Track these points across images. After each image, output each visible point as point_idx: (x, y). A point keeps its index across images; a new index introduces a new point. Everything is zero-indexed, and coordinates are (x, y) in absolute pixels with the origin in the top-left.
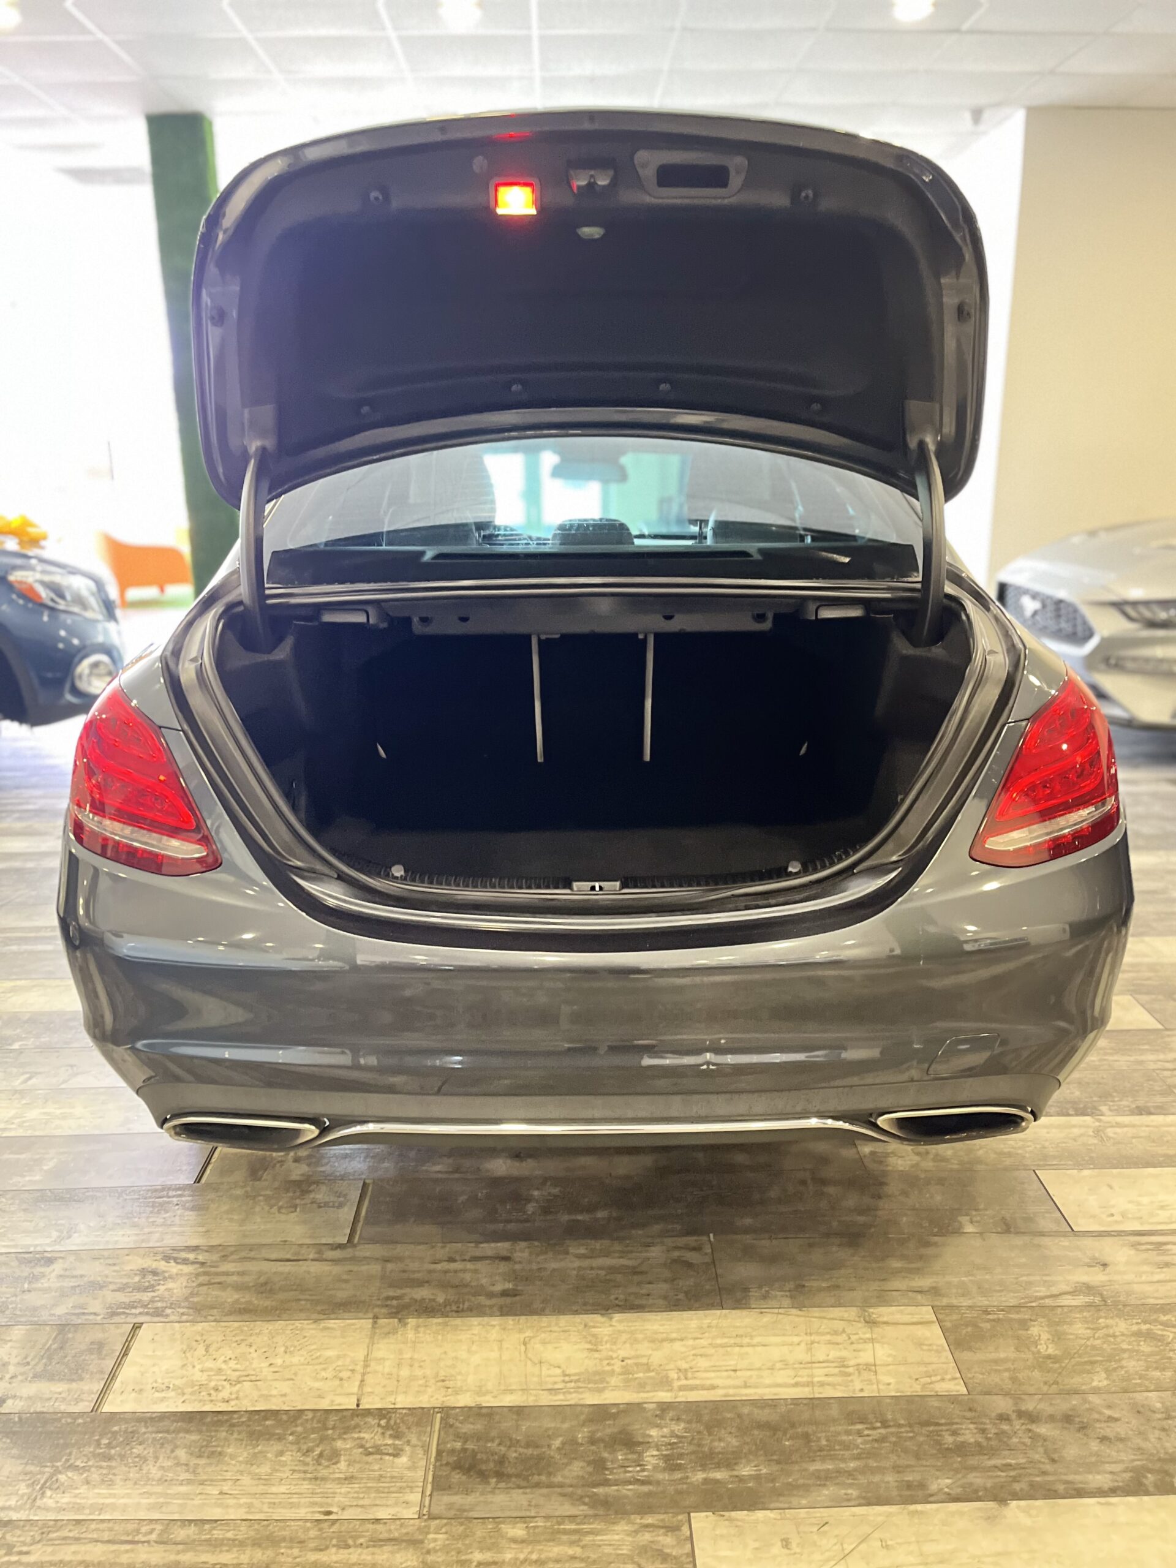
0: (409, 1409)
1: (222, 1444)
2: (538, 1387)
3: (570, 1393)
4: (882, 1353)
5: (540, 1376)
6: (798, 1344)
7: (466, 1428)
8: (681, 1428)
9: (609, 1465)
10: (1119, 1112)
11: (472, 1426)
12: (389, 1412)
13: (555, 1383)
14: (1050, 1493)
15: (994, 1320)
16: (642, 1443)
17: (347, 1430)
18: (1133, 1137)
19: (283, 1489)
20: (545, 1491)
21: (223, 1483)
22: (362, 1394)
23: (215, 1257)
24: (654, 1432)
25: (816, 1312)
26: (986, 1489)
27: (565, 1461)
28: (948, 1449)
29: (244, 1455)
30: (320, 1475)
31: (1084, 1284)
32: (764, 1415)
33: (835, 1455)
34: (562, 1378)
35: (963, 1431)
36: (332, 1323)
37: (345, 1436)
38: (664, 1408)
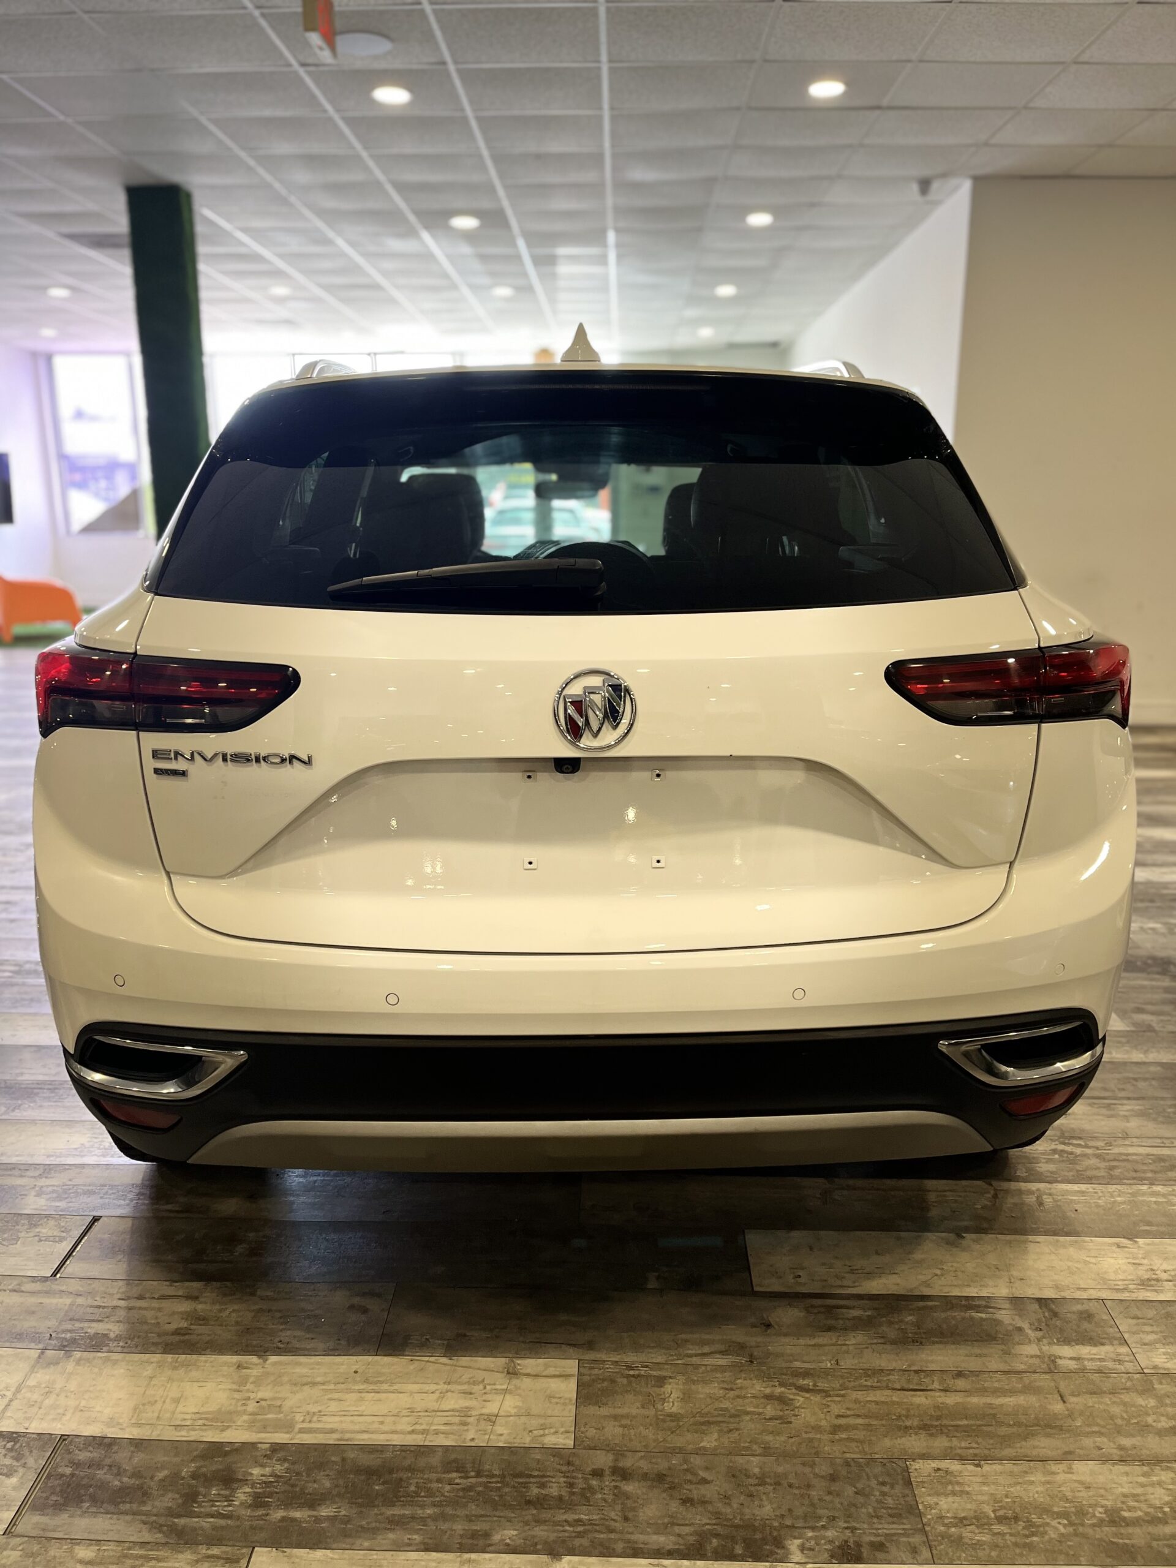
0: (38, 1434)
2: (167, 1423)
3: (194, 1430)
4: (510, 1404)
5: (173, 1413)
6: (432, 1393)
7: (83, 1456)
8: (283, 1468)
9: (200, 1498)
11: (88, 1454)
12: (19, 1436)
13: (185, 1419)
15: (633, 1376)
16: (241, 1480)
18: (856, 1200)
20: (129, 1518)
24: (256, 1471)
25: (463, 1360)
26: (546, 1542)
27: (161, 1492)
28: (529, 1500)
31: (740, 1344)
32: (367, 1460)
33: (416, 1501)
34: (194, 1415)
35: (551, 1484)
38: (276, 1448)
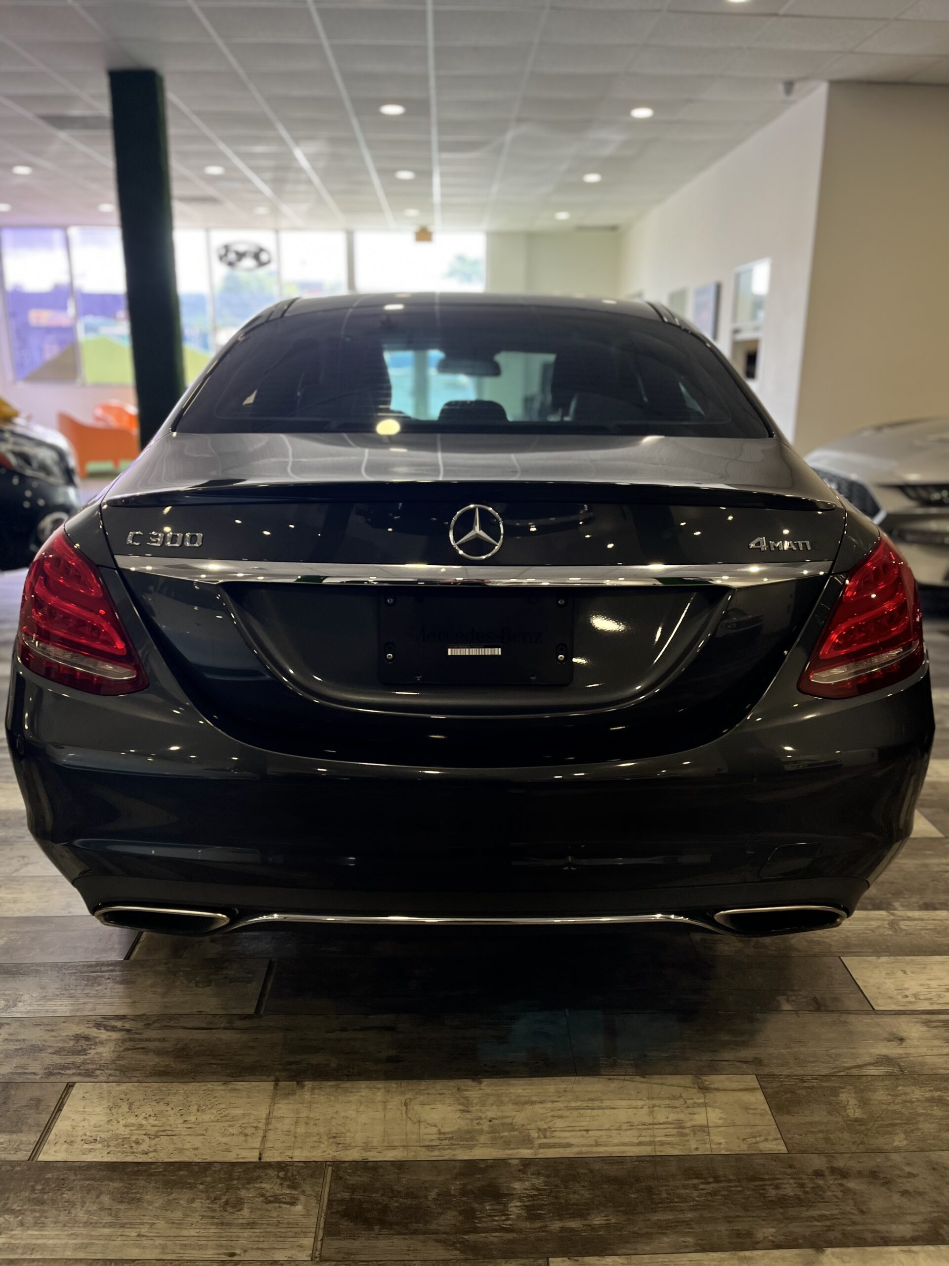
0: (305, 1162)
1: (141, 1191)
2: (417, 1144)
3: (445, 1149)
4: (714, 1116)
5: (419, 1134)
6: (642, 1108)
7: (353, 1180)
8: (540, 1182)
9: (478, 1214)
10: (909, 907)
11: (360, 1179)
12: (287, 1165)
13: (432, 1140)
14: (860, 1242)
15: (808, 1088)
16: (507, 1195)
17: (250, 1181)
18: (922, 930)
19: (193, 1232)
20: (421, 1237)
21: (141, 1226)
22: (265, 1149)
23: (140, 1025)
24: (517, 1185)
25: (656, 1079)
26: (804, 1237)
27: (440, 1211)
28: (771, 1201)
29: (159, 1201)
30: (225, 1220)
31: (885, 1056)
32: (612, 1171)
33: (674, 1206)
34: (438, 1136)
35: (784, 1186)
36: (240, 1085)
37: (248, 1186)
38: (526, 1163)
